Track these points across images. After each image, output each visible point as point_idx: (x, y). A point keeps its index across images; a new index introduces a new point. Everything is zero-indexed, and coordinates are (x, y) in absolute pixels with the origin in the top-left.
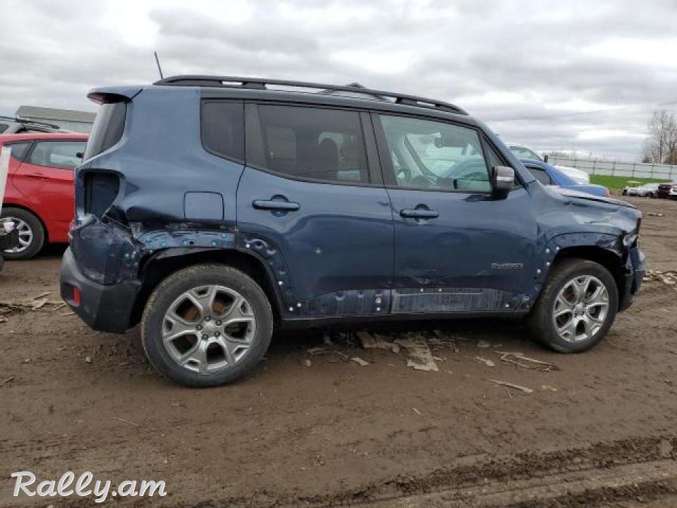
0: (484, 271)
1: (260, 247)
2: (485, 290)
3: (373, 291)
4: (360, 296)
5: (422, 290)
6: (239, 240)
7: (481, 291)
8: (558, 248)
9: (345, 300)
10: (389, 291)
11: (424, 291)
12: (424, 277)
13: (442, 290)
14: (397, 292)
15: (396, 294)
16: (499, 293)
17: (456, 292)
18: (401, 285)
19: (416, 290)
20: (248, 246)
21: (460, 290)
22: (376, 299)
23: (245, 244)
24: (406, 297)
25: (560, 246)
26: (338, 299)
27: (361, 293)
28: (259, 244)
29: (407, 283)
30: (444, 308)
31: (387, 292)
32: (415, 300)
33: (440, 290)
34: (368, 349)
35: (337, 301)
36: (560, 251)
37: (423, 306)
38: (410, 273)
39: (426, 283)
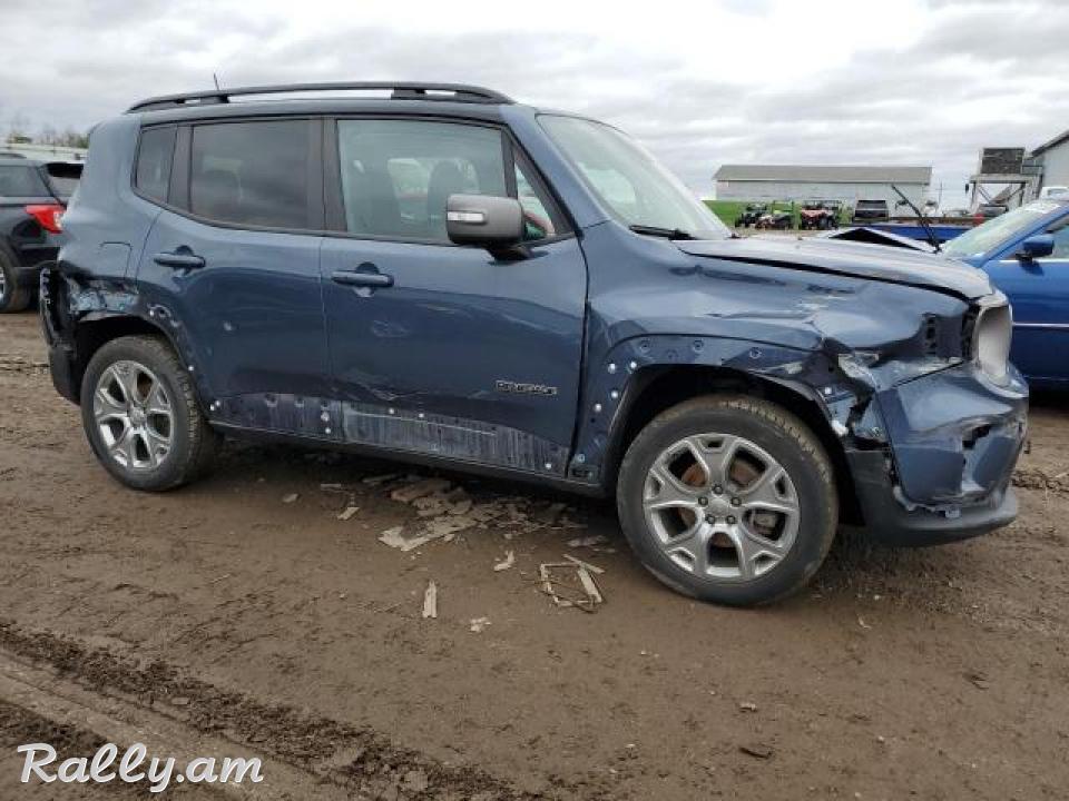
0: (483, 392)
1: (162, 316)
2: (501, 428)
3: (316, 400)
4: (299, 405)
5: (392, 411)
6: (142, 305)
7: (494, 429)
8: (633, 365)
9: (278, 406)
10: (339, 404)
11: (396, 414)
12: (384, 388)
13: (396, 412)
14: (353, 407)
15: (349, 412)
16: (526, 437)
17: (449, 423)
18: (355, 398)
19: (383, 409)
20: (152, 313)
21: (457, 422)
22: (322, 412)
23: (148, 311)
24: (367, 418)
25: (637, 360)
26: (269, 403)
27: (300, 401)
28: (162, 312)
29: (360, 396)
30: (435, 449)
31: (335, 405)
32: (381, 425)
33: (421, 415)
34: (396, 501)
35: (267, 408)
36: (636, 371)
37: (397, 437)
38: (360, 377)
39: (391, 399)
